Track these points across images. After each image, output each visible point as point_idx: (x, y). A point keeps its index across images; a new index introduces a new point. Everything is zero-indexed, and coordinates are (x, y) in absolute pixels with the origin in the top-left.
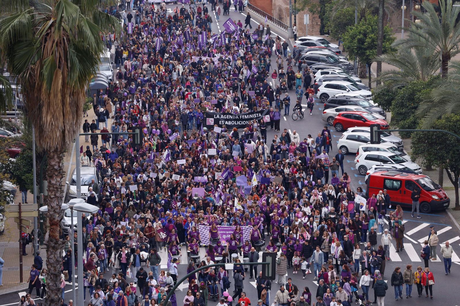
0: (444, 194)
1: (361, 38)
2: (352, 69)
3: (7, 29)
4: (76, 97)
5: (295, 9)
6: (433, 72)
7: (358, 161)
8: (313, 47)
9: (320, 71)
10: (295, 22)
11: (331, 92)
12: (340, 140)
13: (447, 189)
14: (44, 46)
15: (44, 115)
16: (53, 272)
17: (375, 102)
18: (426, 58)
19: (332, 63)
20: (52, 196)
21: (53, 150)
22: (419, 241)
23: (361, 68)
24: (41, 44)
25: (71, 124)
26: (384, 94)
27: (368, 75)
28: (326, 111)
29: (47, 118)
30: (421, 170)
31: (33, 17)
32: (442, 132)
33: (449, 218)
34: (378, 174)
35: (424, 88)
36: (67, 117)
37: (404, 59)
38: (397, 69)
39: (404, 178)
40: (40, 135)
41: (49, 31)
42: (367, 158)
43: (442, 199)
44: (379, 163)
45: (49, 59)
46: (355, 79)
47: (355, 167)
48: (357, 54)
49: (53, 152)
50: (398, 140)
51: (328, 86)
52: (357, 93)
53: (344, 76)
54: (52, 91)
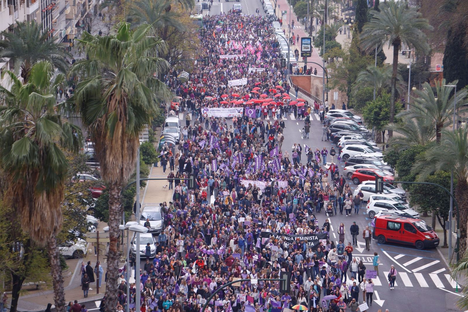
0: (435, 235)
1: (377, 111)
2: (370, 136)
3: (82, 91)
4: (132, 143)
5: (327, 88)
6: (431, 138)
7: (368, 207)
8: (340, 118)
9: (344, 137)
10: (327, 98)
11: (352, 153)
12: (355, 190)
13: (438, 231)
14: (109, 103)
15: (107, 156)
16: (112, 277)
17: (385, 162)
18: (425, 127)
19: (354, 131)
20: (112, 219)
21: (114, 183)
22: (412, 270)
23: (377, 135)
24: (107, 102)
25: (128, 163)
26: (392, 156)
27: (382, 141)
28: (347, 168)
29: (110, 159)
30: (418, 216)
31: (101, 81)
32: (434, 185)
33: (439, 254)
34: (383, 217)
35: (422, 151)
36: (125, 158)
37: (408, 128)
38: (403, 136)
39: (403, 221)
40: (104, 171)
41: (113, 92)
42: (376, 205)
43: (433, 238)
44: (384, 209)
45: (112, 114)
46: (372, 143)
47: (366, 212)
48: (374, 124)
49: (114, 185)
50: (402, 192)
51: (349, 148)
52: (373, 155)
53: (363, 141)
54: (114, 138)
